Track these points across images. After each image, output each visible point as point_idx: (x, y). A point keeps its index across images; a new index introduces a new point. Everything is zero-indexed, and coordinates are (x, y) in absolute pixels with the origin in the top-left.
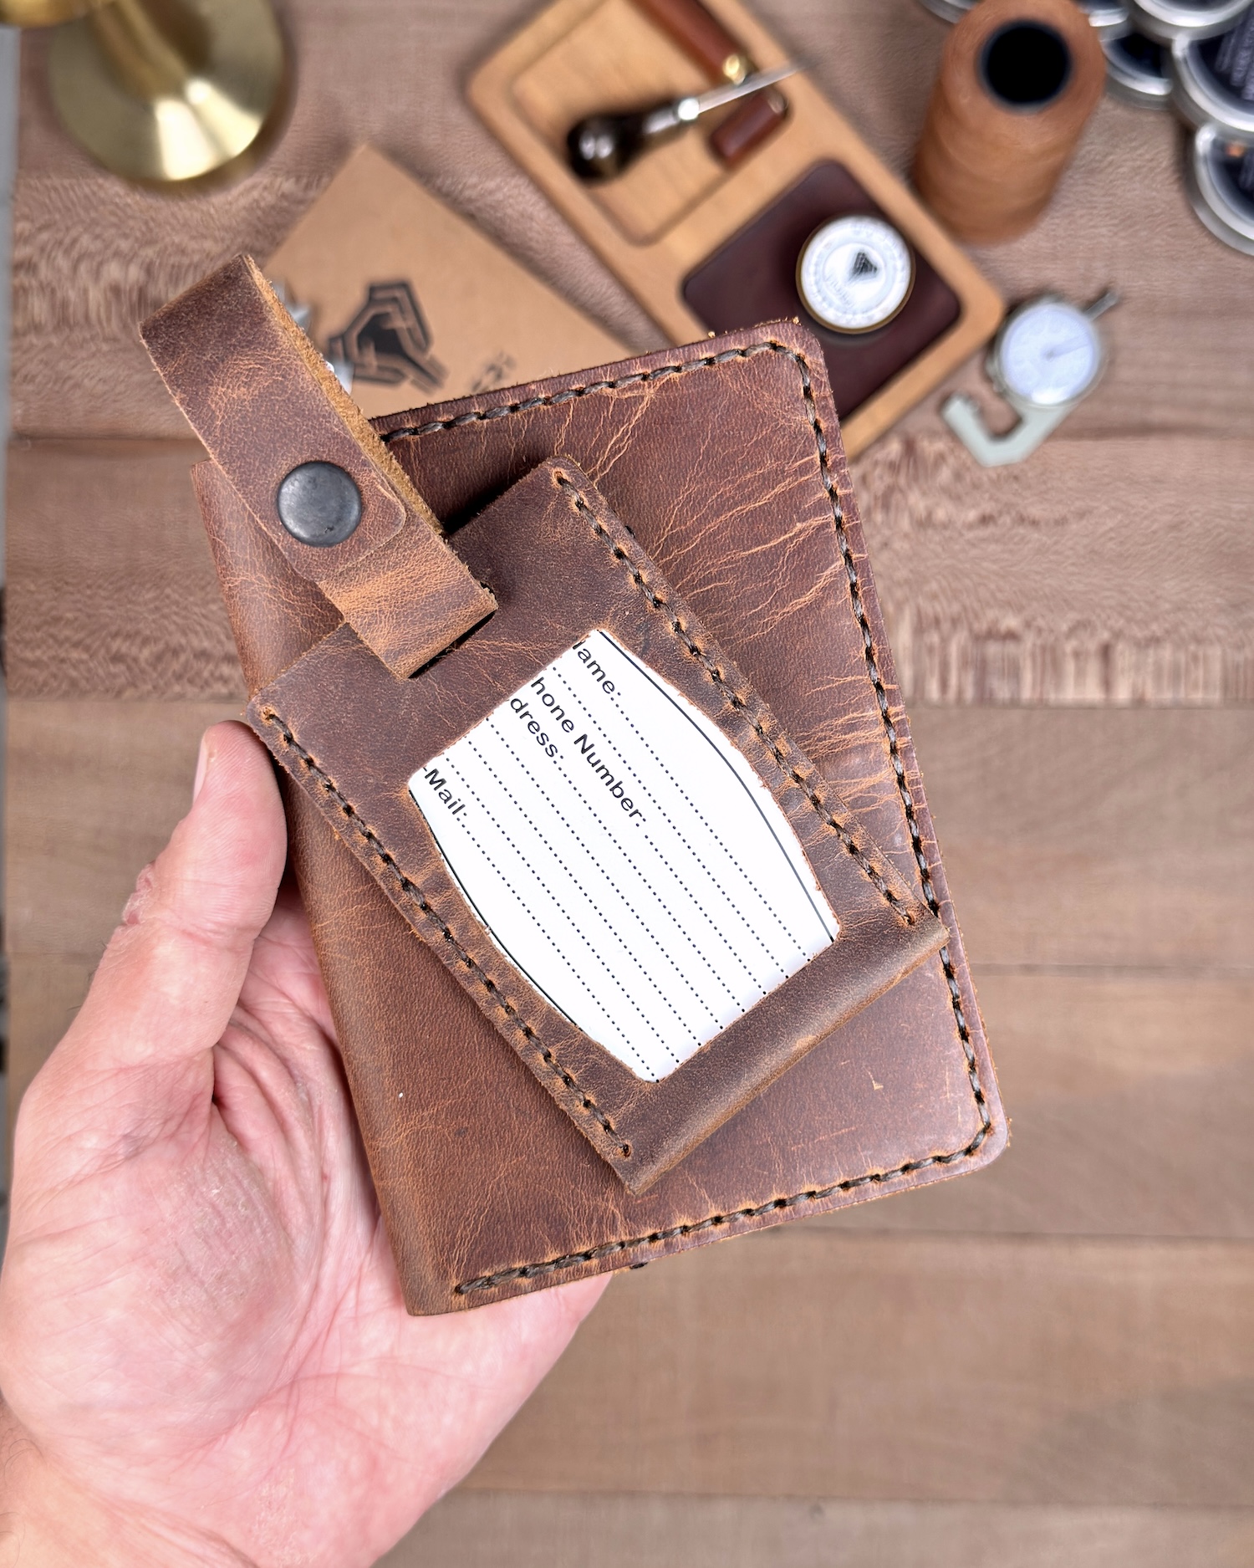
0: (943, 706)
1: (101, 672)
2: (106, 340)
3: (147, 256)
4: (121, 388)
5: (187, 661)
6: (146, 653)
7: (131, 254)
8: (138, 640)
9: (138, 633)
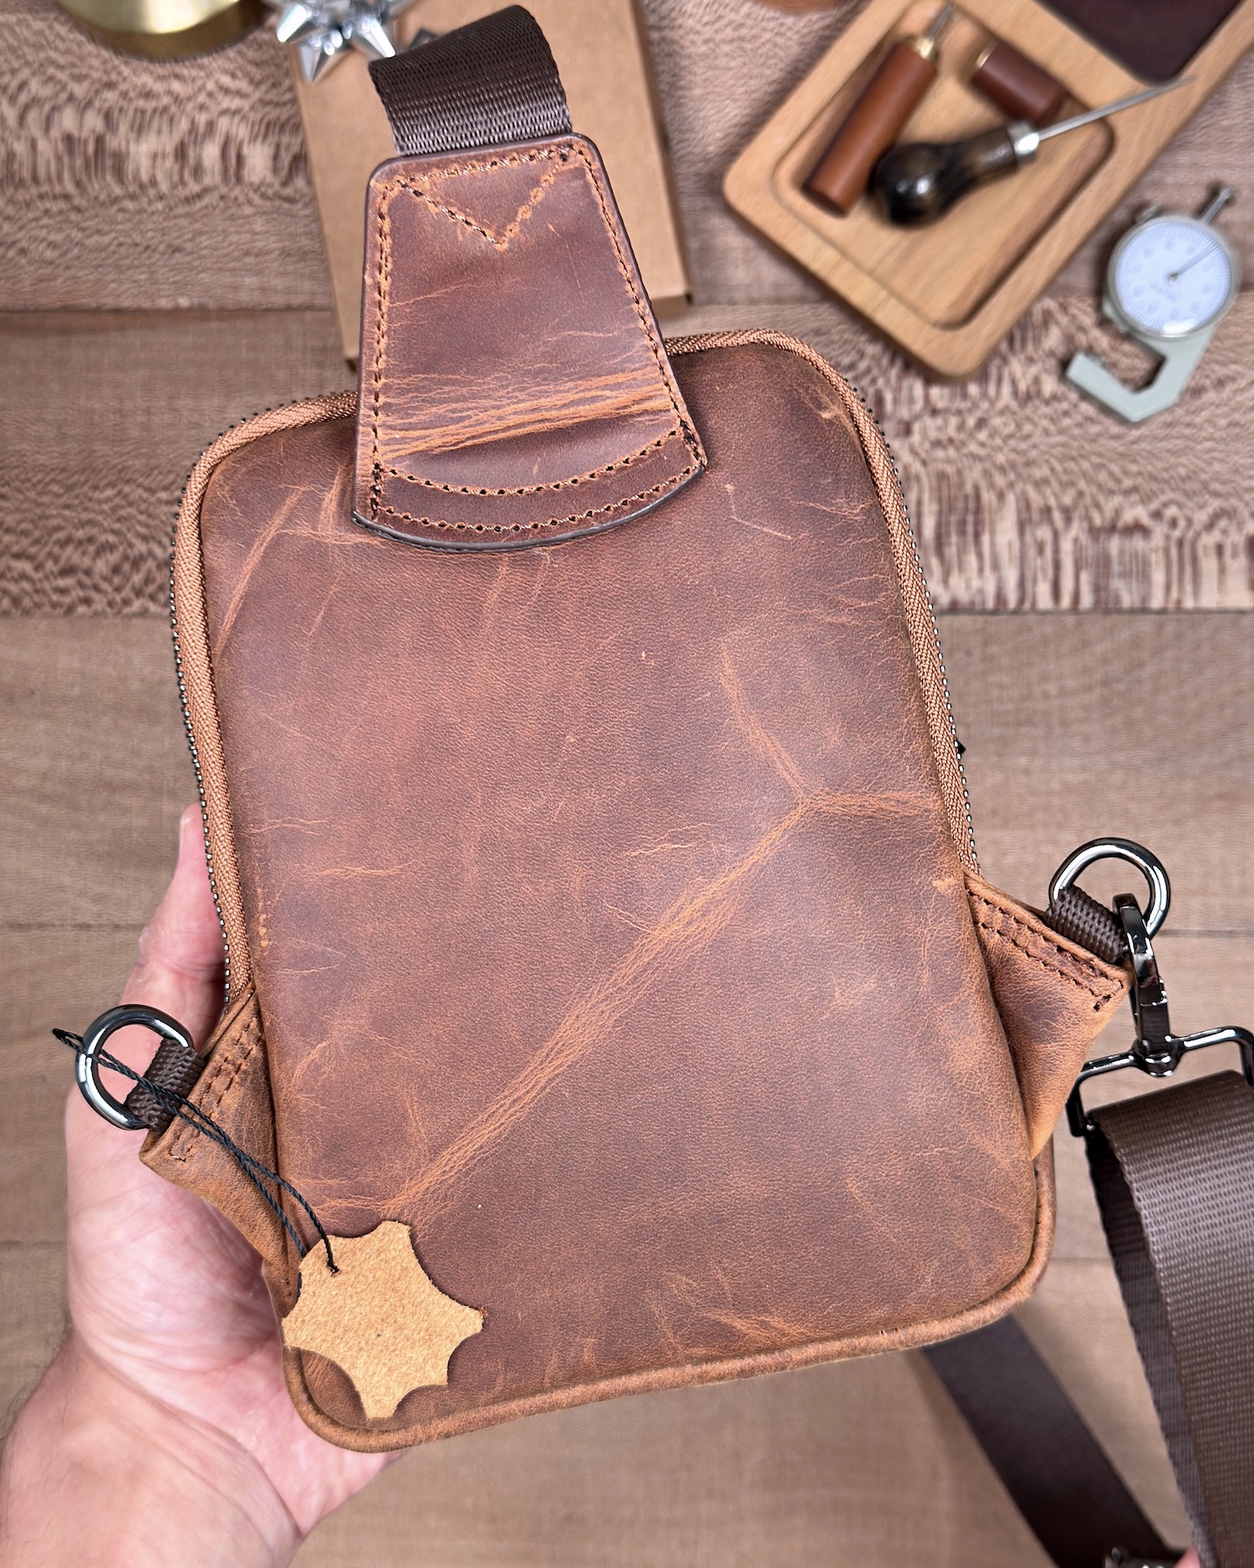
0: (1055, 613)
1: (47, 586)
2: (55, 197)
3: (105, 100)
4: (76, 251)
5: (149, 572)
6: (101, 566)
7: (88, 97)
8: (91, 549)
9: (91, 540)
